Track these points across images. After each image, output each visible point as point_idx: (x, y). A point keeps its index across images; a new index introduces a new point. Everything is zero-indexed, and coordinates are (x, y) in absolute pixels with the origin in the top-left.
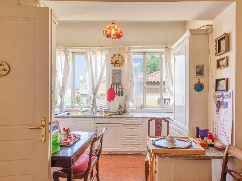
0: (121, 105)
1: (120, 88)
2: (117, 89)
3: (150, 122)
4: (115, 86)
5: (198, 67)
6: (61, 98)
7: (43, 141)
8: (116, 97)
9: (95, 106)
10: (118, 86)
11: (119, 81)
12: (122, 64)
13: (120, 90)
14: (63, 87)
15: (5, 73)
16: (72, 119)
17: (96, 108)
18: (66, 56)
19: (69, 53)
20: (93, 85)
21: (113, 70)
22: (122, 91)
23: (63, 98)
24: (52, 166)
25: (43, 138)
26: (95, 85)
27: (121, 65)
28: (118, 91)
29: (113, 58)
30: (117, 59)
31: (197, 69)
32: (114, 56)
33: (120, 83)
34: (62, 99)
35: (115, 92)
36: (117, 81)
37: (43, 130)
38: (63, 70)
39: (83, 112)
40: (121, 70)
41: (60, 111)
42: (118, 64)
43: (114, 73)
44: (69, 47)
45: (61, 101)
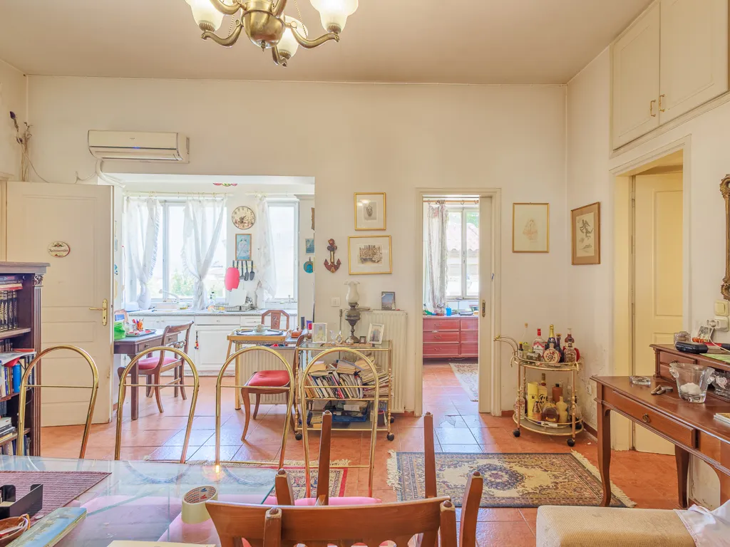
0: (249, 296)
1: (250, 266)
2: (242, 269)
3: (266, 317)
4: (240, 262)
5: (307, 241)
6: (141, 284)
7: (104, 324)
8: (242, 282)
9: (201, 297)
10: (244, 262)
11: (248, 253)
12: (252, 224)
13: (249, 271)
14: (145, 266)
15: (65, 254)
16: (158, 319)
17: (202, 301)
18: (151, 210)
19: (155, 204)
20: (198, 260)
21: (236, 235)
22: (252, 272)
23: (145, 284)
24: (115, 353)
25: (104, 321)
26: (203, 260)
27: (250, 226)
28: (245, 271)
29: (236, 213)
30: (243, 215)
31: (307, 245)
32: (237, 210)
33: (249, 258)
34: (144, 287)
35: (241, 275)
36: (243, 255)
37: (104, 312)
38: (145, 235)
39: (181, 309)
40: (250, 235)
41: (140, 307)
42: (246, 224)
43: (239, 239)
44: (156, 194)
45: (142, 289)
